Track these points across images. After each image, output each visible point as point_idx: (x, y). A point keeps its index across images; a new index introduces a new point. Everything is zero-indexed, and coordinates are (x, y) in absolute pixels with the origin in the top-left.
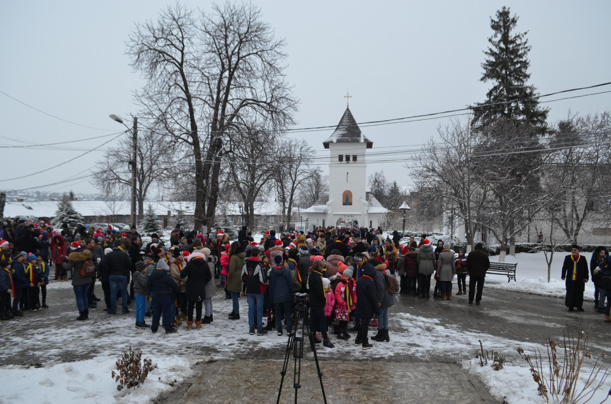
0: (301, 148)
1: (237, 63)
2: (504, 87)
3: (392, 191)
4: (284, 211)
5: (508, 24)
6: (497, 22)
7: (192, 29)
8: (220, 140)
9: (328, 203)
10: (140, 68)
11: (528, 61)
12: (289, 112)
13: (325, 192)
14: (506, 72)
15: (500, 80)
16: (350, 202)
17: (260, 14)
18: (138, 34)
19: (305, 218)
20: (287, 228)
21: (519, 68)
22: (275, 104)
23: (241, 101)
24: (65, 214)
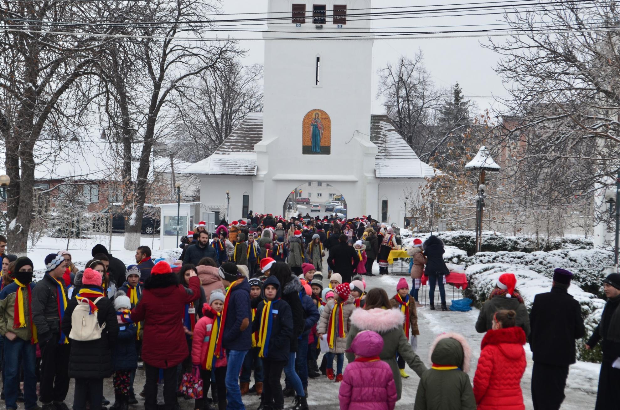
3: (448, 113)
4: (127, 170)
9: (257, 146)
13: (252, 115)
16: (323, 144)
19: (189, 190)
20: (137, 219)
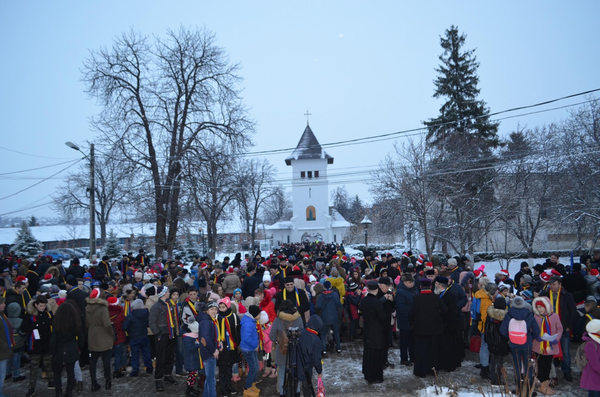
0: (263, 167)
1: (194, 87)
2: (456, 102)
3: (354, 204)
4: (248, 230)
5: (457, 42)
6: (446, 41)
7: (148, 55)
8: (178, 164)
9: (292, 219)
10: (95, 94)
11: (477, 77)
12: (247, 134)
13: (289, 209)
14: (457, 88)
15: (452, 96)
16: (313, 217)
17: (215, 39)
18: (92, 61)
19: (269, 235)
20: (252, 246)
21: (469, 83)
22: (232, 126)
23: (199, 125)
24: (24, 242)
